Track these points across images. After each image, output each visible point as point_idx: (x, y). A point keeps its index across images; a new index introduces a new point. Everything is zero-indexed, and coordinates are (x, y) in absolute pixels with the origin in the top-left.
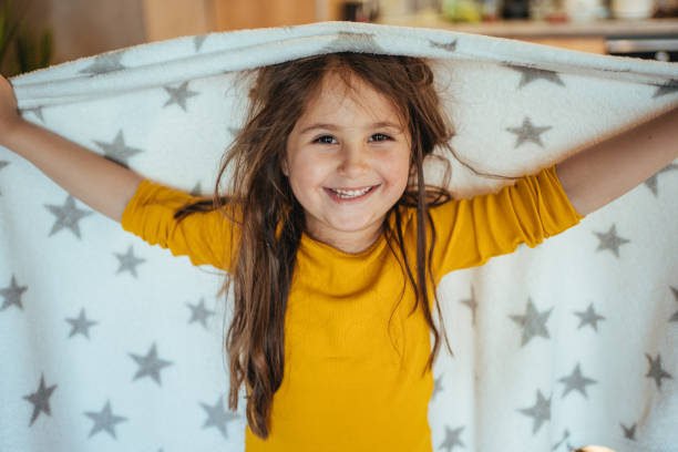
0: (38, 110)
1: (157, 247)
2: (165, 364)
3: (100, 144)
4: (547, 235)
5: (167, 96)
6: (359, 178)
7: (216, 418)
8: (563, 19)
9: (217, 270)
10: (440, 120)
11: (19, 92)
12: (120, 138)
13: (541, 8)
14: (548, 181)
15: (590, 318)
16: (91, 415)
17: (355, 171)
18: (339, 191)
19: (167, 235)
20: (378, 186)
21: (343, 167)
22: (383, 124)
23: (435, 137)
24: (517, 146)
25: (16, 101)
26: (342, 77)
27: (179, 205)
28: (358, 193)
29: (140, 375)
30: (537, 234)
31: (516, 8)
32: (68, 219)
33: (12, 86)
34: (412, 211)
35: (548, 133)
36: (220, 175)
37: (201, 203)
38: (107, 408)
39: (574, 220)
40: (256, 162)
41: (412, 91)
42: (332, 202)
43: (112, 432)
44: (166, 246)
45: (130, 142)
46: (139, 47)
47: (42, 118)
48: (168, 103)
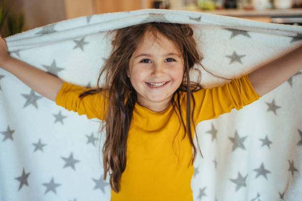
0: (17, 52)
1: (72, 112)
2: (77, 161)
3: (45, 67)
4: (245, 105)
5: (75, 44)
6: (160, 78)
7: (99, 185)
8: (252, 9)
9: (99, 120)
10: (196, 52)
11: (9, 44)
12: (54, 63)
13: (242, 4)
14: (245, 81)
15: (267, 142)
16: (45, 185)
17: (159, 75)
18: (152, 84)
19: (76, 106)
20: (169, 81)
21: (154, 73)
22: (171, 54)
23: (194, 59)
24: (230, 64)
25: (7, 48)
26: (153, 33)
27: (81, 92)
28: (160, 84)
29: (66, 166)
30: (240, 103)
31: (231, 3)
32: (32, 100)
33: (6, 42)
34: (185, 93)
35: (244, 58)
36: (100, 77)
37: (91, 91)
38: (52, 181)
39: (257, 97)
40: (115, 71)
41: (184, 38)
42: (149, 89)
43: (54, 191)
44: (76, 111)
45: (59, 65)
46: (62, 22)
47: (19, 55)
48: (76, 47)
